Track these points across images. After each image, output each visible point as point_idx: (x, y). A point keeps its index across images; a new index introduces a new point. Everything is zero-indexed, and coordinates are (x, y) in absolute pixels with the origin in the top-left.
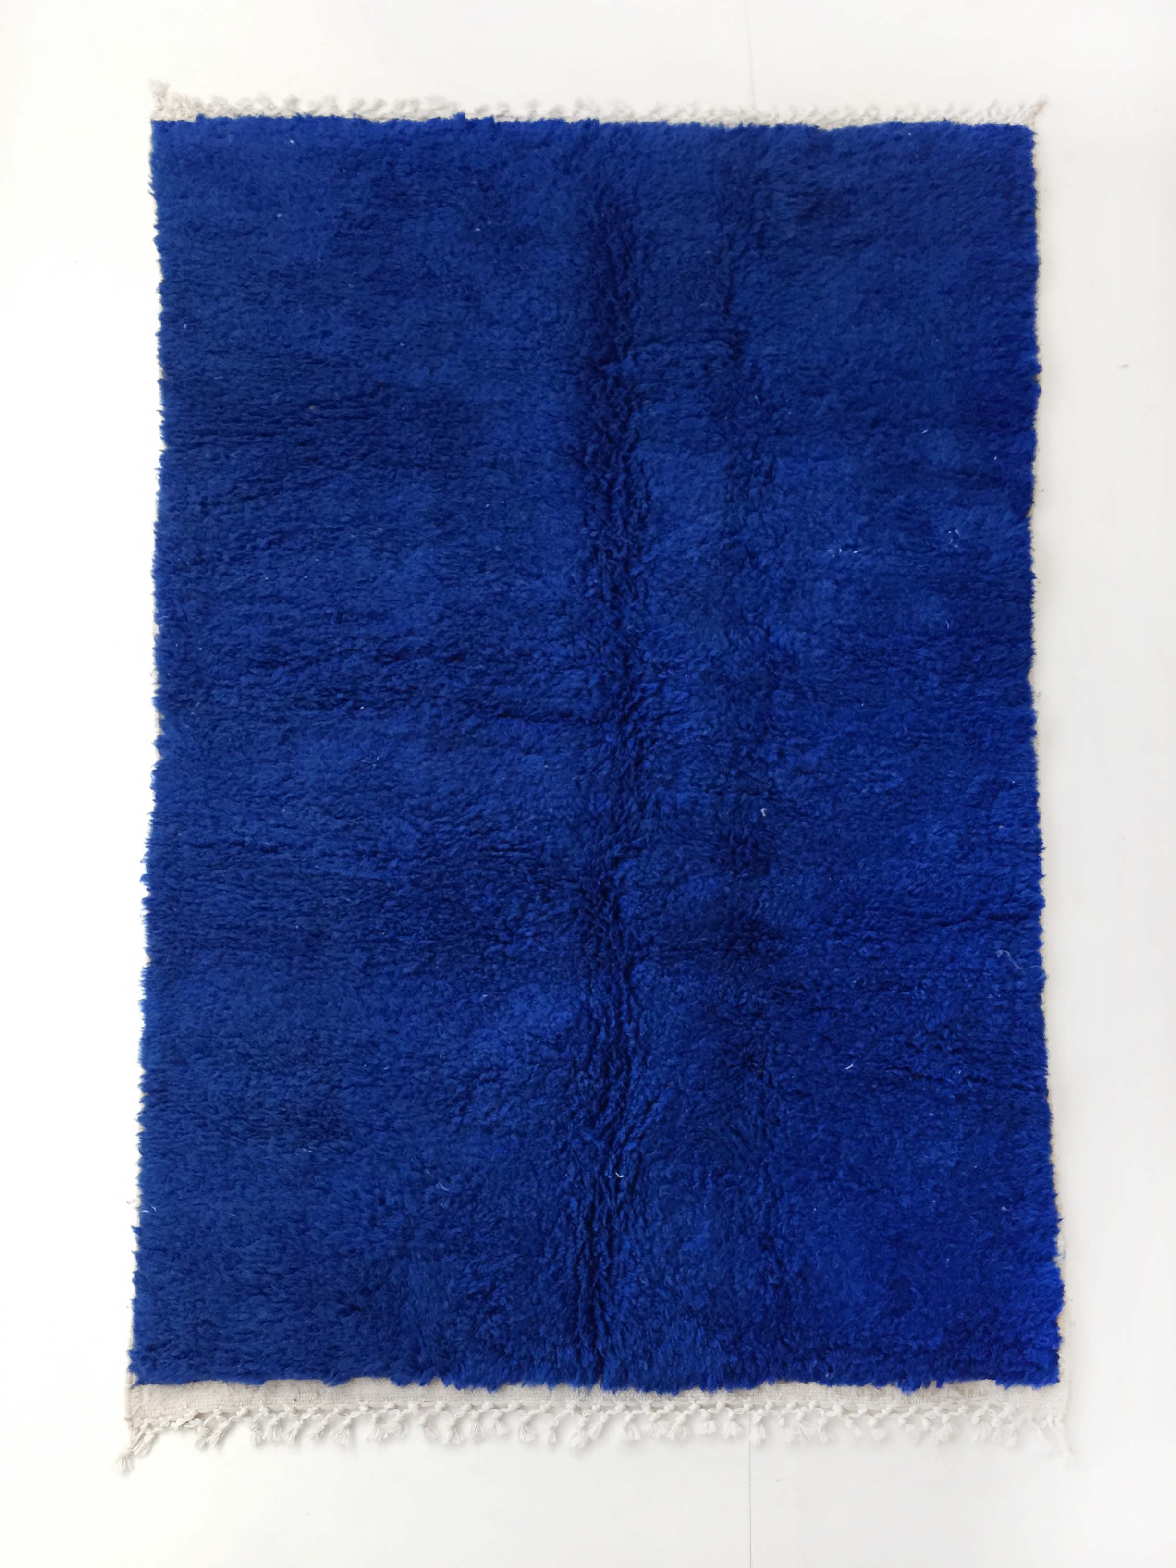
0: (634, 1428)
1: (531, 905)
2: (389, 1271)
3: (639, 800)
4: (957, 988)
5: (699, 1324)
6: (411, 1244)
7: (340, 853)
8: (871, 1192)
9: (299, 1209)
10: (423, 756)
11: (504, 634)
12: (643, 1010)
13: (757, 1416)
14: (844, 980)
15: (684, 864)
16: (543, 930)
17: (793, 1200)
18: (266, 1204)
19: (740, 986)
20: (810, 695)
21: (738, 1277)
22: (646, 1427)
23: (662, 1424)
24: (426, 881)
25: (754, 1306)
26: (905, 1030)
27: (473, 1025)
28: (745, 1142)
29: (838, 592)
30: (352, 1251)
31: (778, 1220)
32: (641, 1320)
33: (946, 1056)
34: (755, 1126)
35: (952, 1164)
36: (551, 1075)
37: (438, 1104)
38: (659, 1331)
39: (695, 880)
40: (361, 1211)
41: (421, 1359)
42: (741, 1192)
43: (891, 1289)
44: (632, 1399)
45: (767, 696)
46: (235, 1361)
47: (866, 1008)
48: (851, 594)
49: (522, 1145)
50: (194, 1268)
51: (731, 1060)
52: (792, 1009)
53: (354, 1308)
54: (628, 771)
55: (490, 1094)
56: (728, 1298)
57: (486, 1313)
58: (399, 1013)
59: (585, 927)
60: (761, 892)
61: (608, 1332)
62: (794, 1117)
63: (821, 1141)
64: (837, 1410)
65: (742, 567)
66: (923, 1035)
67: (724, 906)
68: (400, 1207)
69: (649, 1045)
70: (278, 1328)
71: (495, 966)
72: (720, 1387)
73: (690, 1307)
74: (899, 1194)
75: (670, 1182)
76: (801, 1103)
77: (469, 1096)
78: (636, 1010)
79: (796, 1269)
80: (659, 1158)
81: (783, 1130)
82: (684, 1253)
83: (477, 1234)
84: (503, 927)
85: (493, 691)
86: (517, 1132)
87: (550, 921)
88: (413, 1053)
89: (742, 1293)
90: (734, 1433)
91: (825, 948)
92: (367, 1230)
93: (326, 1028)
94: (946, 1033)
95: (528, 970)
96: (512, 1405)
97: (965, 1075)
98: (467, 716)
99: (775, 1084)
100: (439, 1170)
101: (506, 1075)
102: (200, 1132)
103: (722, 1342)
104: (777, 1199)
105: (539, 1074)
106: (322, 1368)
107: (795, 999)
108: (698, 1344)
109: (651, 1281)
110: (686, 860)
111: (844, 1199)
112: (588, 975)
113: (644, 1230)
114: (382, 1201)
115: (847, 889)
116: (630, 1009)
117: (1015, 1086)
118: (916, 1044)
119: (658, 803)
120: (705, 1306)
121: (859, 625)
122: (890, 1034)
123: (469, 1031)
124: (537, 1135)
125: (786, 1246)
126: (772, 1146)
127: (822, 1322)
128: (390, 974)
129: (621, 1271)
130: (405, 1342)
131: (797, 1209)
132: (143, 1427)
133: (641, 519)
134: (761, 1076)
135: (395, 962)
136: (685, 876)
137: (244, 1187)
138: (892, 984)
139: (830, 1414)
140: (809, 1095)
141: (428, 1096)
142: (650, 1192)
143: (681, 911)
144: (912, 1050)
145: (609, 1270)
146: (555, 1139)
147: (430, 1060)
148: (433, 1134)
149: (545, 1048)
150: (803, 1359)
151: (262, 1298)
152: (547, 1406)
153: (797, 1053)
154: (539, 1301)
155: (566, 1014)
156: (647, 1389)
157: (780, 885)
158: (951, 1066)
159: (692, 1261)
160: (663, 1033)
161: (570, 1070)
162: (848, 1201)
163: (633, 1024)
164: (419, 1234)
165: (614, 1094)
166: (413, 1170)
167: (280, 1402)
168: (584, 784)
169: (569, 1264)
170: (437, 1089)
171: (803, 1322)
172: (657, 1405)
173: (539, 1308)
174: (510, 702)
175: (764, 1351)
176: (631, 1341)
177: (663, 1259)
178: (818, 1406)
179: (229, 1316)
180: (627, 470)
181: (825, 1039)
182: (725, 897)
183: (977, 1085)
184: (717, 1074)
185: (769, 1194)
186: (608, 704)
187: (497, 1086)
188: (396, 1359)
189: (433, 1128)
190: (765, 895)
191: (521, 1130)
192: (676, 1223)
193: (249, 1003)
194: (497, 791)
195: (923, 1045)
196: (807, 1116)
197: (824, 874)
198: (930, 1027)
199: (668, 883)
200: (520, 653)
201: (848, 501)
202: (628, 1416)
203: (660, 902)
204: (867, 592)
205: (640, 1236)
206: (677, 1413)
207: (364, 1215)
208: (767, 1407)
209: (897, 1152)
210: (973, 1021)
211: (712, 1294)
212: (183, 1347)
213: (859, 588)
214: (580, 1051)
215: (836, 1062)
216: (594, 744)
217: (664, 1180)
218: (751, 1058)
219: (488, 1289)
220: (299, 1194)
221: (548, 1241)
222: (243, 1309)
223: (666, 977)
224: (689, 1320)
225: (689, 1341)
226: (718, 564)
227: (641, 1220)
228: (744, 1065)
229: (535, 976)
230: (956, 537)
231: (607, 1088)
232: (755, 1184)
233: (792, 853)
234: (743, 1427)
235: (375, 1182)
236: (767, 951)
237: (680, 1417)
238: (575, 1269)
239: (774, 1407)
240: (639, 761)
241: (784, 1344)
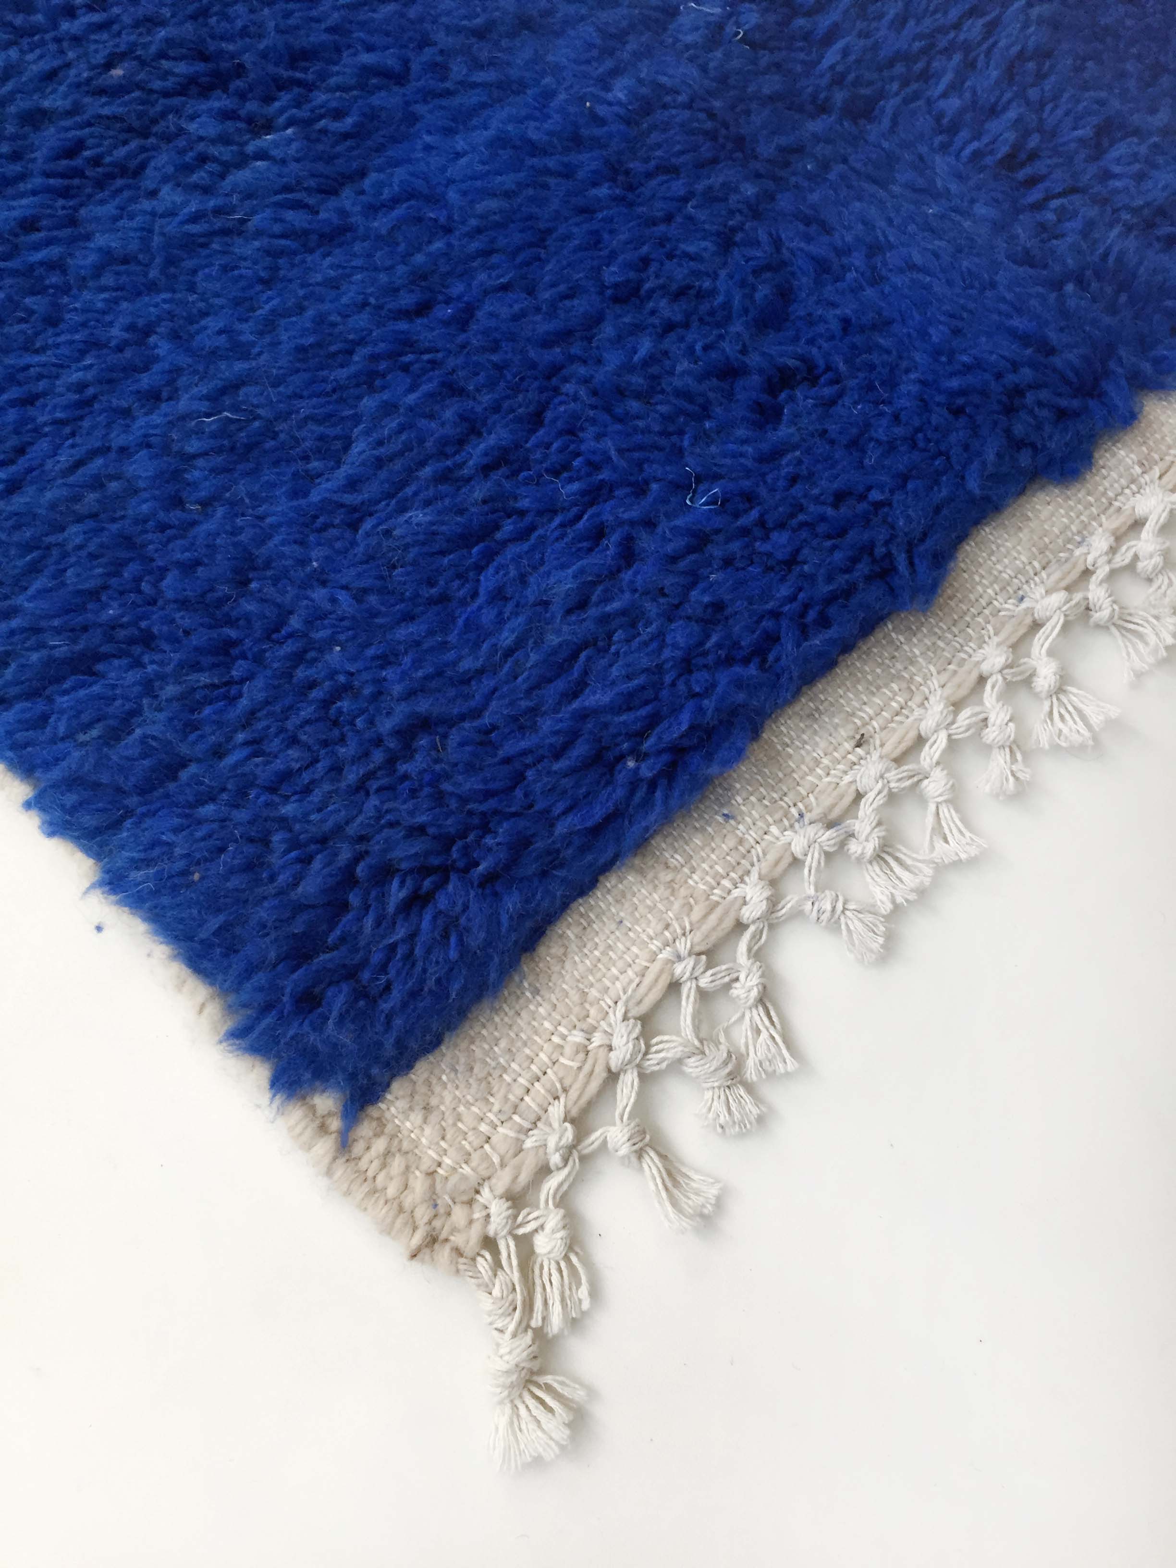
18: (290, 326)
70: (640, 574)
106: (863, 567)
132: (497, 1224)
151: (513, 550)
179: (467, 664)
222: (488, 616)
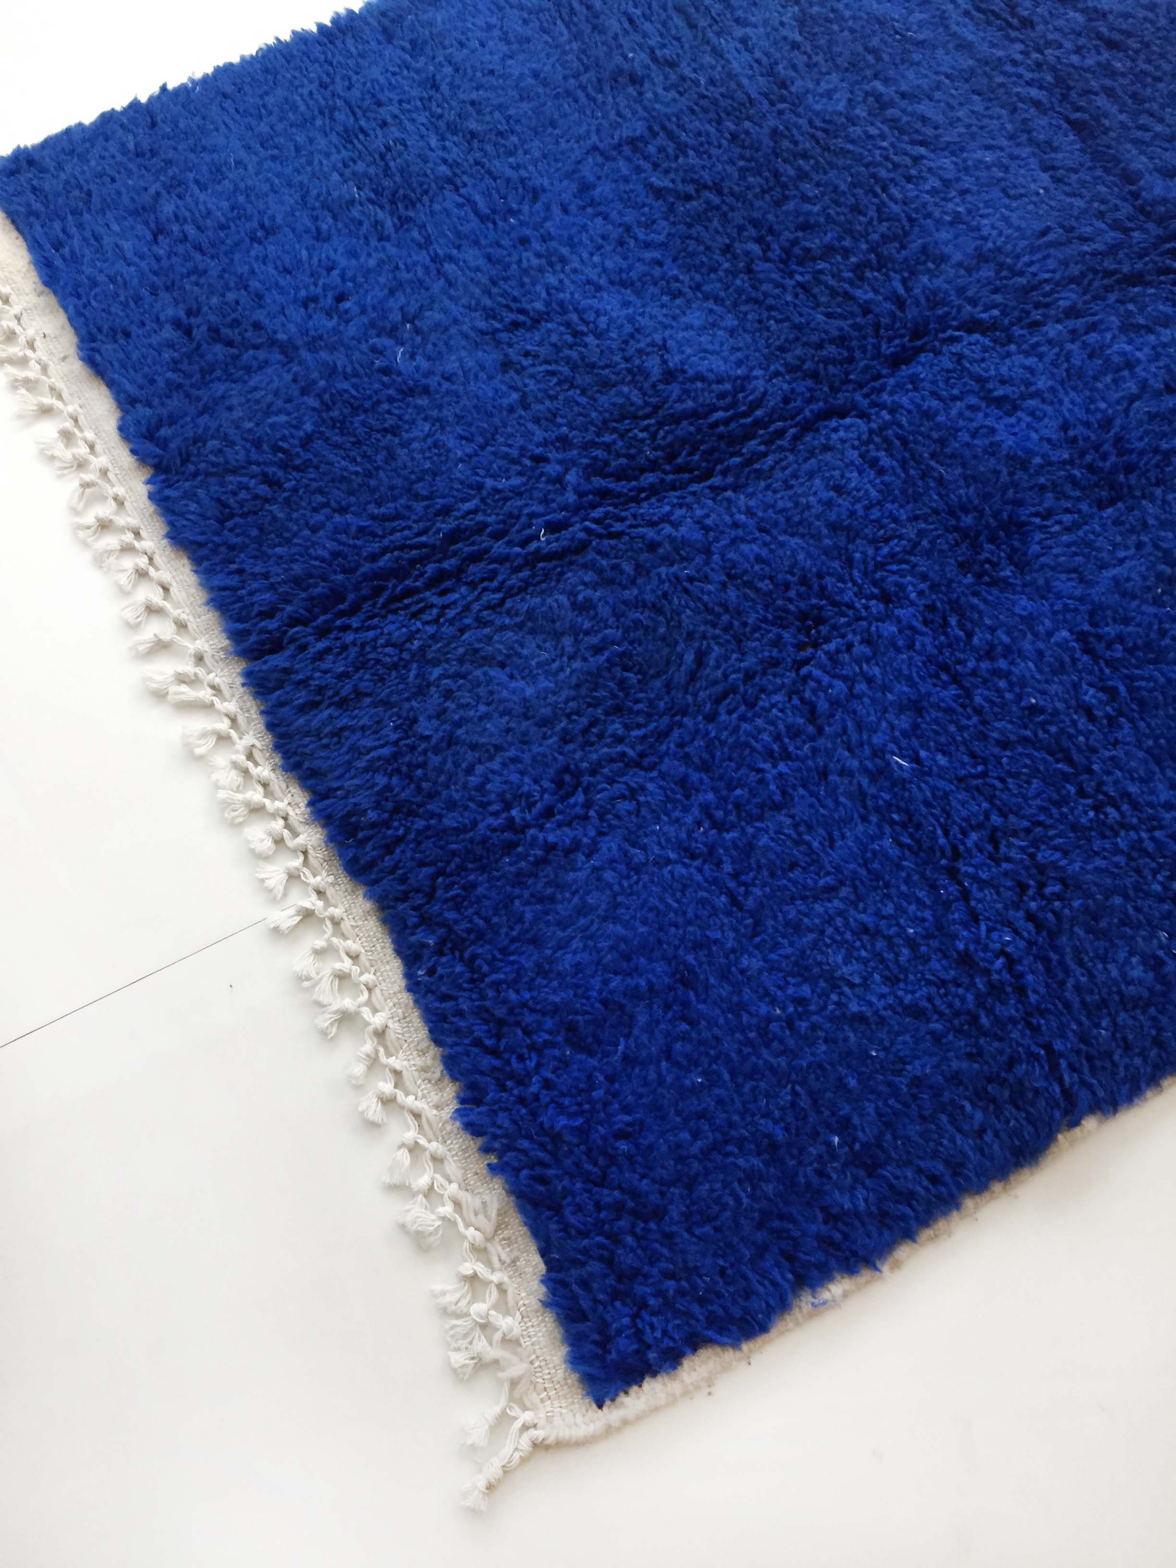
0: (212, 741)
1: (839, 258)
2: (256, 347)
3: (1080, 305)
4: (1138, 871)
5: (396, 743)
6: (304, 354)
7: (758, 54)
8: (734, 900)
9: (279, 220)
10: (949, 71)
12: (792, 451)
13: (312, 902)
14: (1023, 685)
15: (1032, 396)
16: (816, 290)
17: (650, 786)
18: (266, 187)
19: (911, 553)
21: (495, 765)
22: (222, 759)
23: (235, 777)
24: (786, 144)
25: (466, 808)
26: (1012, 818)
27: (632, 284)
28: (693, 677)
30: (260, 297)
31: (611, 781)
32: (361, 665)
33: (1017, 906)
34: (726, 676)
35: (854, 1007)
36: (626, 389)
37: (505, 293)
38: (359, 694)
39: (1019, 420)
40: (315, 284)
41: (164, 432)
42: (618, 710)
43: (604, 1002)
44: (249, 720)
46: (58, 246)
47: (1004, 745)
49: (511, 409)
50: (148, 155)
51: (799, 595)
52: (927, 640)
53: (188, 332)
54: (1108, 274)
55: (554, 338)
56: (456, 764)
57: (265, 475)
58: (592, 203)
59: (854, 333)
60: (1067, 511)
61: (322, 633)
62: (773, 723)
63: (762, 781)
64: (377, 1020)
66: (1023, 849)
67: (1011, 474)
68: (346, 318)
69: (746, 485)
70: (120, 266)
71: (726, 265)
72: (324, 826)
73: (415, 721)
74: (757, 947)
75: (574, 605)
76: (801, 721)
77: (537, 321)
78: (784, 442)
79: (551, 838)
80: (600, 571)
81: (743, 718)
82: (485, 674)
83: (362, 417)
84: (786, 244)
85: (1096, 94)
86: (524, 396)
87: (834, 293)
88: (551, 238)
89: (473, 780)
90: (270, 883)
91: (1050, 634)
92: (295, 301)
93: (523, 142)
94: (1053, 888)
95: (749, 300)
96: (165, 575)
97: (1008, 949)
98: (1041, 87)
99: (804, 671)
100: (418, 339)
101: (590, 339)
102: (314, 87)
103: (388, 788)
104: (638, 765)
105: (617, 374)
107: (946, 635)
108: (368, 757)
109: (422, 649)
110: (1038, 394)
111: (697, 863)
112: (791, 369)
113: (487, 608)
114: (341, 298)
116: (781, 433)
117: (1048, 1047)
118: (1003, 849)
119: (1093, 327)
120: (428, 738)
122: (990, 799)
123: (623, 284)
124: (537, 421)
125: (578, 810)
126: (711, 718)
127: (495, 920)
128: (638, 170)
129: (414, 608)
130: (176, 403)
131: (642, 799)
134: (800, 647)
135: (656, 166)
136: (1016, 408)
137: (274, 158)
138: (1070, 761)
139: (366, 1013)
140: (820, 730)
141: (506, 279)
142: (544, 586)
143: (961, 423)
144: (990, 848)
145: (410, 592)
146: (545, 443)
147: (554, 259)
148: (461, 310)
149: (658, 360)
150: (426, 921)
151: (149, 237)
152: (184, 616)
153: (870, 680)
154: (314, 530)
155: (717, 364)
156: (271, 727)
157: (1098, 528)
158: (1010, 924)
159: (482, 691)
160: (775, 492)
161: (647, 404)
162: (700, 870)
163: (762, 448)
164: (324, 355)
165: (649, 478)
166: (402, 309)
167: (34, 323)
168: (1051, 237)
169: (386, 542)
170: (522, 285)
171: (480, 890)
172: (257, 755)
173: (307, 532)
174: (1097, 119)
175: (409, 854)
176: (324, 666)
177: (461, 650)
178: (370, 990)
179: (109, 214)
181: (917, 707)
182: (1024, 465)
183: (1006, 976)
184: (765, 585)
185: (639, 748)
187: (569, 339)
188: (149, 405)
189: (469, 308)
190: (1067, 518)
191: (530, 399)
192: (522, 645)
193: (503, 59)
194: (965, 161)
195: (1008, 860)
196: (786, 740)
197: (1160, 577)
198: (1044, 855)
199: (990, 391)
202: (224, 725)
203: (955, 392)
205: (476, 607)
206: (260, 789)
207: (312, 288)
208: (331, 910)
209: (818, 908)
210: (1103, 924)
211: (451, 741)
212: (47, 186)
214: (680, 400)
215: (895, 741)
216: (1116, 224)
217: (572, 594)
218: (820, 621)
219: (298, 462)
220: (298, 214)
221: (402, 501)
222: (125, 223)
223: (856, 453)
224: (396, 728)
225: (367, 743)
227: (499, 596)
228: (803, 616)
229: (746, 314)
231: (653, 465)
232: (641, 720)
233: (1157, 518)
234: (285, 894)
235: (360, 280)
236: (988, 561)
237: (256, 795)
238: (385, 551)
239: (336, 923)
241: (434, 877)
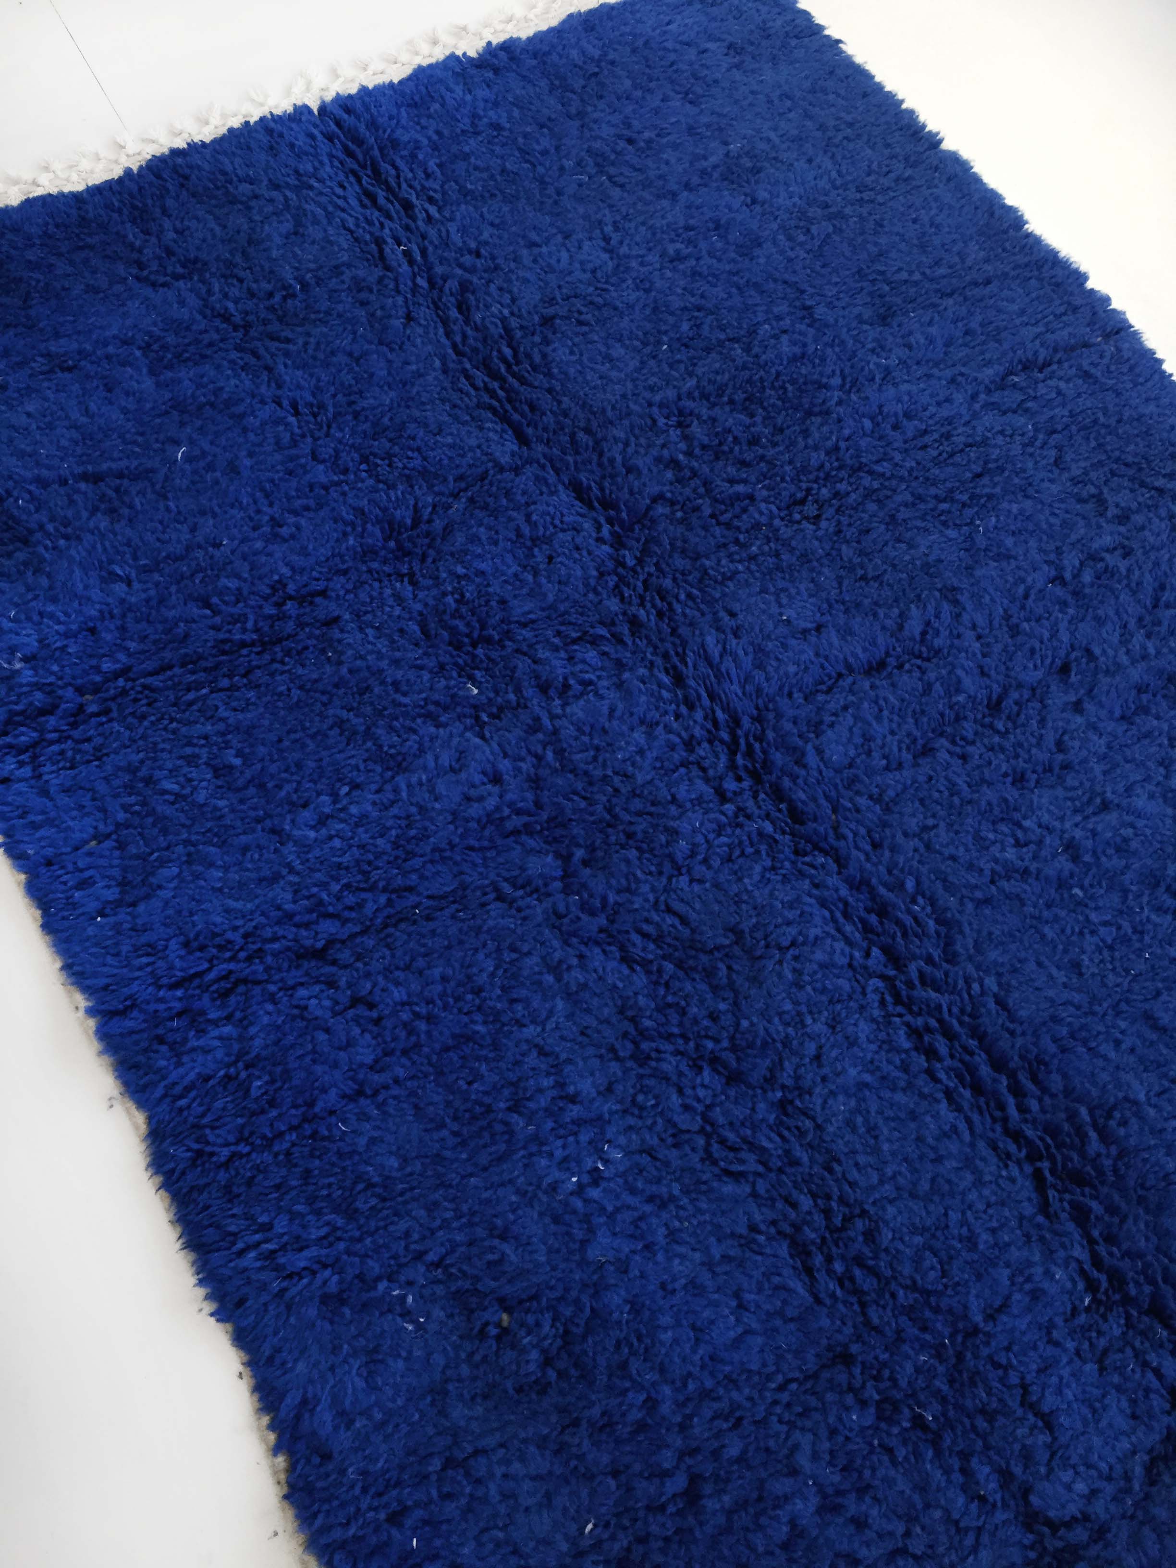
3: (644, 630)
5: (235, 174)
11: (968, 767)
12: (478, 404)
15: (535, 579)
20: (507, 889)
29: (561, 1085)
45: (566, 858)
48: (540, 1090)
54: (683, 659)
59: (605, 460)
65: (734, 1048)
69: (447, 375)
78: (486, 399)
82: (286, 221)
98: (924, 633)
110: (536, 585)
115: (299, 653)
116: (494, 397)
119: (618, 637)
121: (495, 1046)
133: (931, 1053)
142: (357, 249)
145: (360, 180)
146: (493, 256)
159: (273, 218)
160: (439, 392)
163: (480, 384)
168: (725, 617)
180: (1016, 1136)
186: (770, 735)
200: (928, 751)
201: (643, 1276)
204: (515, 1107)
213: (532, 1105)
216: (748, 678)
221: (440, 176)
226: (772, 1030)
230: (406, 1314)
240: (679, 680)
